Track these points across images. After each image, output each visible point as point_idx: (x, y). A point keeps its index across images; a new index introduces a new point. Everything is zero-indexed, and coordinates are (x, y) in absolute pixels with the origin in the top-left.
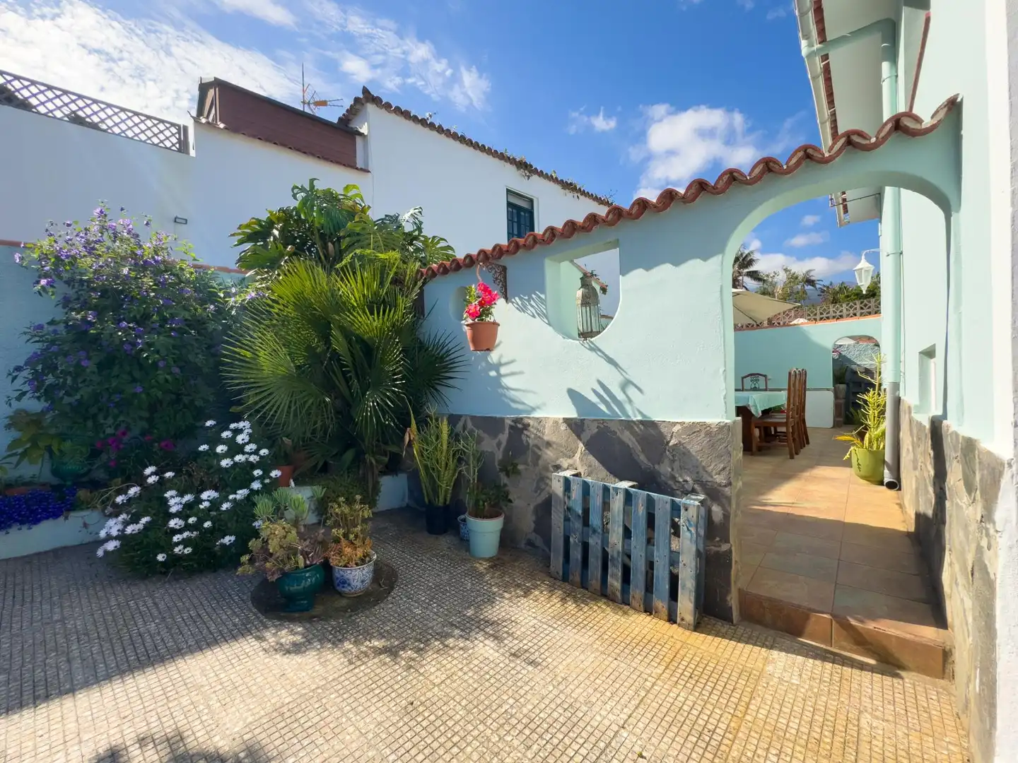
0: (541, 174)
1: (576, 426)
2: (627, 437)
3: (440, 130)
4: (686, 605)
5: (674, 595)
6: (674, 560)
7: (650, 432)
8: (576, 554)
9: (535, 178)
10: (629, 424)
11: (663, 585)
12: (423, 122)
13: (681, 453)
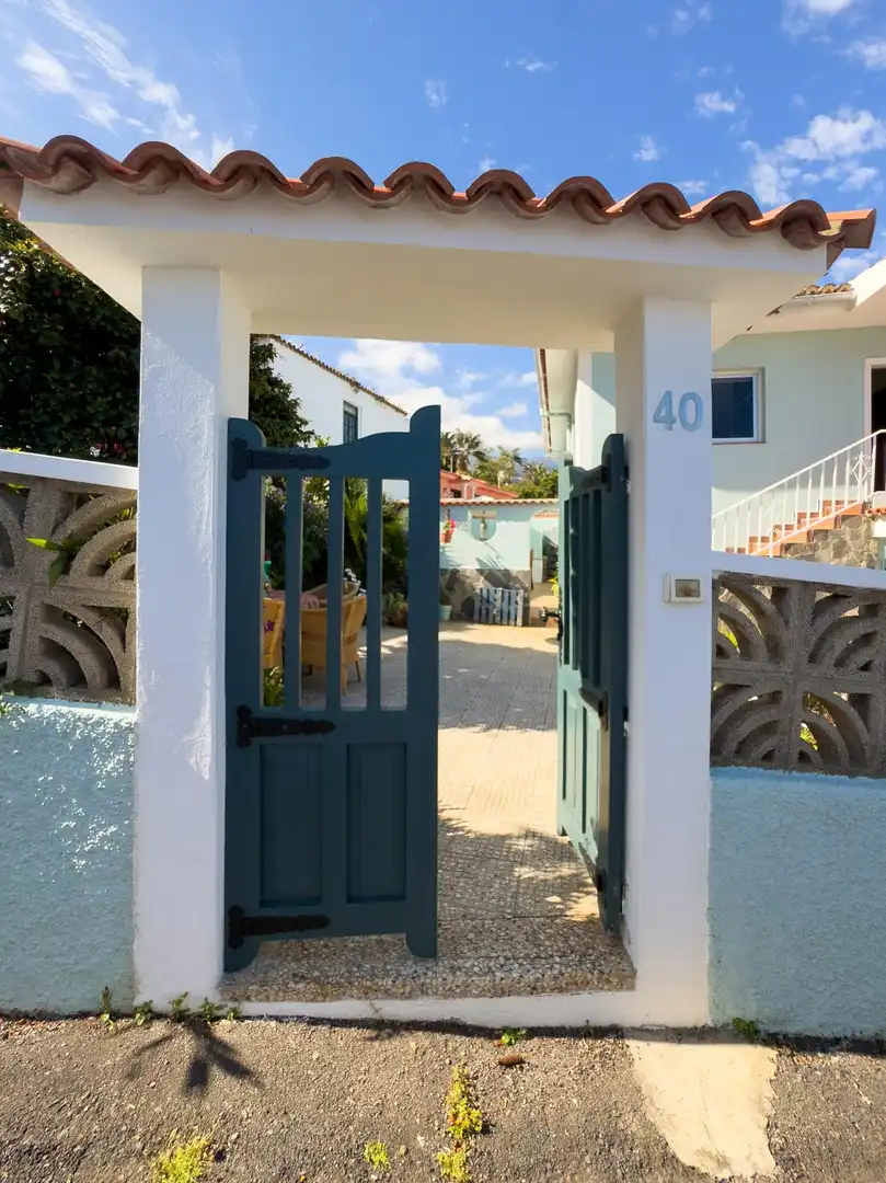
0: (365, 390)
1: (481, 572)
2: (499, 574)
3: (306, 356)
4: (519, 621)
5: (516, 619)
6: (516, 610)
7: (507, 573)
8: (484, 612)
9: (361, 392)
10: (500, 570)
11: (513, 617)
12: (298, 351)
13: (516, 579)
